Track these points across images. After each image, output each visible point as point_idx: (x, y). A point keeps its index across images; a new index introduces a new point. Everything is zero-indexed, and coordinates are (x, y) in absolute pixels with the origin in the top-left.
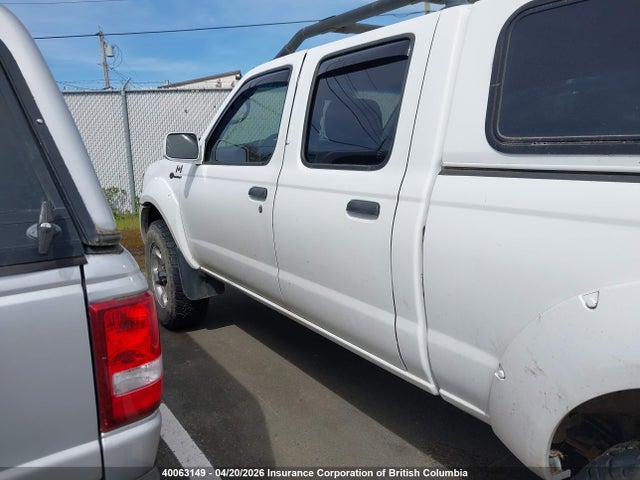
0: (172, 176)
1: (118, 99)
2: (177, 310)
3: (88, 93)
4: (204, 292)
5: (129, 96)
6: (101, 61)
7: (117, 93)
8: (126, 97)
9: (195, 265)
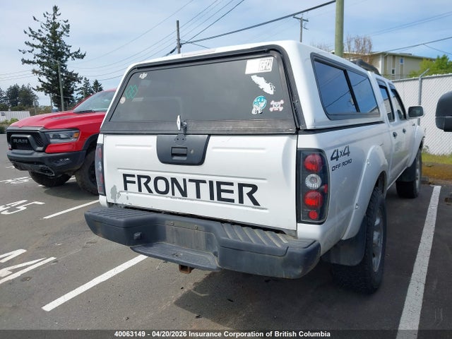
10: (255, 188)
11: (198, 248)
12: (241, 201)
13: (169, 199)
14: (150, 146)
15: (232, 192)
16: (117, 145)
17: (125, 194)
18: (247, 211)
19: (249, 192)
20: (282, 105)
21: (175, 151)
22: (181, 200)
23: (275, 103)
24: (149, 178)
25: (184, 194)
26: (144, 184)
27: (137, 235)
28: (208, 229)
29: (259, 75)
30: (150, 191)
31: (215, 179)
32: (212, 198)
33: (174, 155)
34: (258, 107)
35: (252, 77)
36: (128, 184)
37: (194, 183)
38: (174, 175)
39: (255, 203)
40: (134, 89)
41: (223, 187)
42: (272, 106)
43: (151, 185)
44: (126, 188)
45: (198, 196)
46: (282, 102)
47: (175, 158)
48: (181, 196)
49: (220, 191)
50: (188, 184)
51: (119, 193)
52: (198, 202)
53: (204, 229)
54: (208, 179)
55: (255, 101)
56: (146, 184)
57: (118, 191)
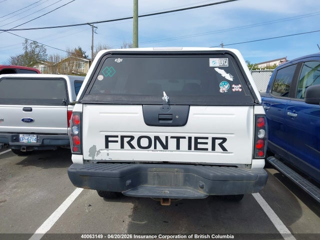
10: (224, 140)
11: (176, 186)
12: (213, 149)
13: (151, 152)
14: (137, 113)
15: (206, 143)
16: (101, 113)
17: (106, 151)
18: (218, 155)
19: (220, 143)
20: (240, 88)
21: (161, 117)
22: (162, 152)
23: (236, 86)
24: (132, 138)
25: (165, 147)
26: (127, 142)
27: (128, 182)
28: (186, 171)
29: (220, 68)
30: (132, 147)
31: (193, 136)
32: (190, 148)
33: (160, 119)
34: (224, 88)
35: (215, 69)
36: (109, 143)
37: (176, 139)
38: (157, 134)
39: (224, 149)
40: (111, 69)
41: (199, 141)
42: (233, 88)
43: (134, 143)
44: (107, 147)
45: (178, 147)
46: (240, 86)
47: (161, 122)
48: (162, 149)
49: (196, 143)
50: (170, 140)
51: (99, 152)
52: (178, 152)
53: (183, 171)
54: (187, 135)
55: (221, 84)
56: (129, 143)
57: (97, 150)
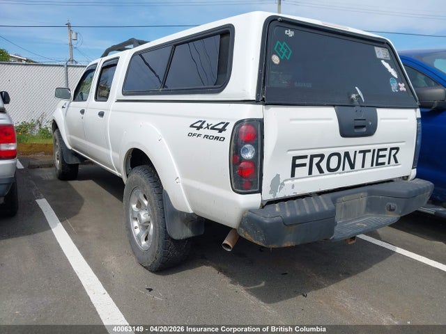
0: (63, 107)
1: (63, 70)
2: (62, 169)
3: (45, 65)
4: (74, 161)
5: (69, 68)
6: (69, 42)
7: (62, 66)
8: (67, 69)
9: (70, 147)
10: (397, 150)
11: (359, 215)
12: (389, 162)
13: (339, 175)
15: (385, 156)
16: (291, 120)
17: (290, 182)
18: (392, 169)
19: (394, 154)
20: (404, 87)
21: (357, 123)
22: (348, 173)
24: (322, 157)
25: (353, 166)
26: (316, 164)
28: (370, 193)
29: (385, 61)
30: (321, 171)
31: (377, 147)
32: (372, 165)
33: (355, 127)
35: (382, 61)
36: (296, 169)
37: (363, 154)
38: (347, 149)
39: (396, 161)
40: (285, 47)
41: (381, 153)
43: (323, 165)
44: (293, 175)
45: (363, 166)
46: (404, 85)
47: (356, 130)
48: (349, 169)
49: (378, 157)
50: (358, 156)
51: (283, 184)
52: (363, 171)
53: (366, 194)
54: (372, 147)
56: (318, 165)
57: (281, 181)
